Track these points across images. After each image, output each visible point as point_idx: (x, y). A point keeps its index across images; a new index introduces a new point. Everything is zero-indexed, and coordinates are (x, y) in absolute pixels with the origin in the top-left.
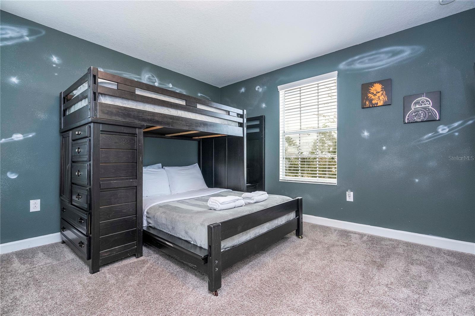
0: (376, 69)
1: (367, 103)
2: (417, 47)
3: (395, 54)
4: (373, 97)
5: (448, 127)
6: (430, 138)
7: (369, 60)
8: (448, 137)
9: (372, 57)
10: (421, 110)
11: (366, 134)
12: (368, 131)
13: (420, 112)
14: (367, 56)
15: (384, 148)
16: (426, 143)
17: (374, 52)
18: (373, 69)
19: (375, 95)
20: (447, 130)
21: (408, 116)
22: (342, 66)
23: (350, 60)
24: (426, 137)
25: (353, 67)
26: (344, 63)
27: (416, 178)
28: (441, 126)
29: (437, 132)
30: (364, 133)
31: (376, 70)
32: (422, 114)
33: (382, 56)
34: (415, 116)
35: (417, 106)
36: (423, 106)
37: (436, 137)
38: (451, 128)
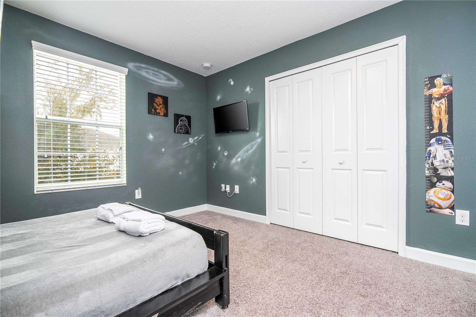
1: (153, 110)
3: (169, 79)
4: (157, 107)
5: (193, 139)
6: (186, 145)
7: (153, 74)
8: (193, 145)
9: (155, 73)
10: (183, 126)
11: (151, 137)
12: (153, 135)
13: (183, 127)
14: (153, 70)
15: (163, 150)
16: (184, 148)
17: (156, 69)
18: (155, 83)
19: (158, 106)
20: (193, 141)
21: (177, 129)
23: (138, 64)
24: (184, 144)
25: (140, 72)
26: (132, 64)
27: (180, 172)
28: (190, 138)
29: (189, 142)
30: (149, 136)
31: (158, 85)
32: (184, 129)
33: (162, 76)
34: (181, 129)
35: (182, 123)
36: (184, 123)
37: (188, 145)
38: (194, 140)
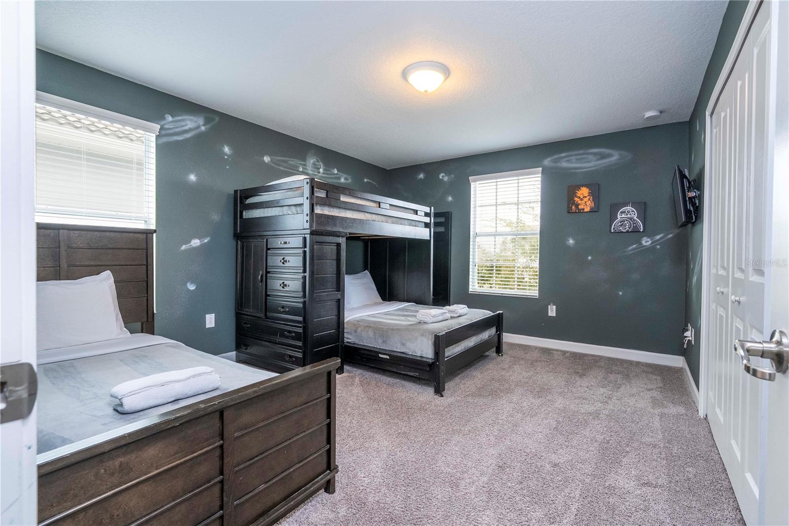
0: (583, 170)
1: (573, 207)
2: (624, 153)
3: (603, 156)
4: (580, 202)
5: (651, 240)
6: (634, 249)
7: (577, 159)
8: (651, 249)
9: (579, 157)
10: (627, 220)
11: (571, 241)
12: (574, 239)
13: (626, 222)
14: (576, 155)
15: (590, 258)
16: (631, 254)
17: (581, 152)
18: (580, 170)
19: (582, 200)
20: (650, 242)
21: (614, 226)
22: (547, 162)
23: (556, 156)
24: (631, 248)
25: (559, 164)
26: (549, 159)
27: (620, 291)
28: (645, 238)
29: (641, 244)
30: (569, 241)
31: (582, 172)
32: (628, 224)
33: (590, 157)
34: (621, 226)
35: (623, 216)
36: (629, 216)
37: (639, 249)
38: (653, 240)
